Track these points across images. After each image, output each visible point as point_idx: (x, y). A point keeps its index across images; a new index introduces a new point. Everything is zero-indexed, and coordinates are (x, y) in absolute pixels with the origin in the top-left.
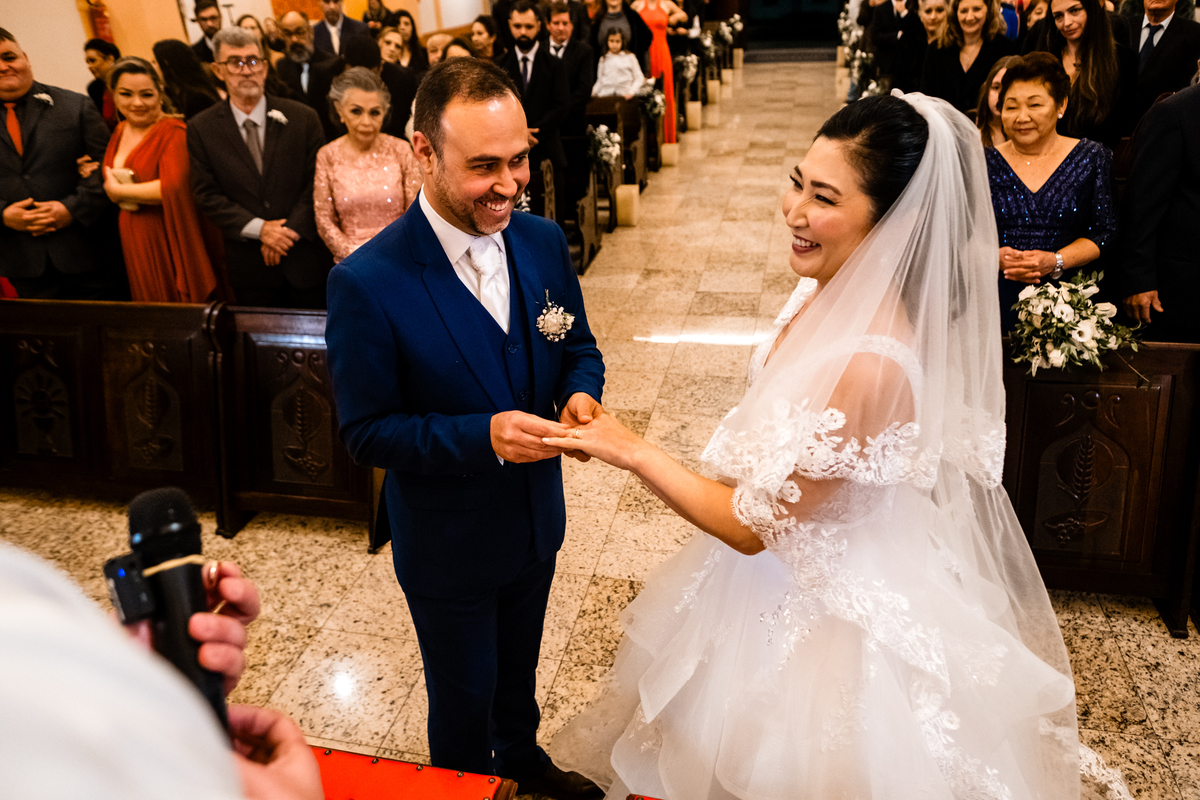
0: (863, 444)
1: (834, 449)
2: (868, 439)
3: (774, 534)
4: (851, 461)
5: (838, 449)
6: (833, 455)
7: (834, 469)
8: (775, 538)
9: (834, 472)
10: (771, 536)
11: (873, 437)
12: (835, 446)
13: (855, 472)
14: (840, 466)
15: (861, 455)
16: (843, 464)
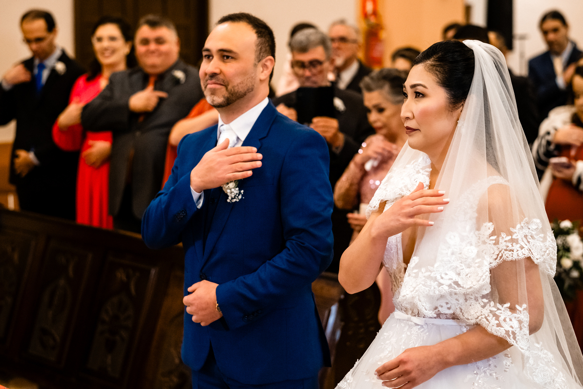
0: (510, 233)
1: (495, 244)
2: (511, 229)
3: (486, 318)
4: (508, 246)
5: (497, 243)
6: (495, 247)
7: (500, 255)
8: (487, 320)
9: (501, 257)
10: (485, 320)
11: (514, 227)
12: (494, 242)
13: (515, 253)
14: (502, 252)
15: (513, 241)
16: (503, 250)
